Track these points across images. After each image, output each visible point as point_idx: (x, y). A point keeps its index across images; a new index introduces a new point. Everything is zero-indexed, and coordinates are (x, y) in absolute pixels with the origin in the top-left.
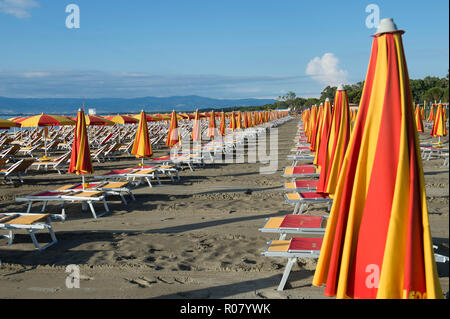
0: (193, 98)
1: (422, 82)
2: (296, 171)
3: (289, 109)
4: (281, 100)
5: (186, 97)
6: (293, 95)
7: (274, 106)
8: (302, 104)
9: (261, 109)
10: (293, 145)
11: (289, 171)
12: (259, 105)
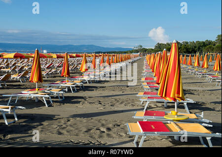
0: (92, 46)
1: (204, 43)
2: (146, 79)
3: (139, 53)
4: (135, 49)
5: (88, 46)
6: (141, 46)
7: (132, 52)
8: (145, 51)
9: (125, 53)
10: (143, 70)
11: (143, 79)
12: (124, 51)
